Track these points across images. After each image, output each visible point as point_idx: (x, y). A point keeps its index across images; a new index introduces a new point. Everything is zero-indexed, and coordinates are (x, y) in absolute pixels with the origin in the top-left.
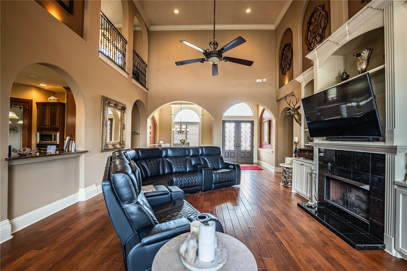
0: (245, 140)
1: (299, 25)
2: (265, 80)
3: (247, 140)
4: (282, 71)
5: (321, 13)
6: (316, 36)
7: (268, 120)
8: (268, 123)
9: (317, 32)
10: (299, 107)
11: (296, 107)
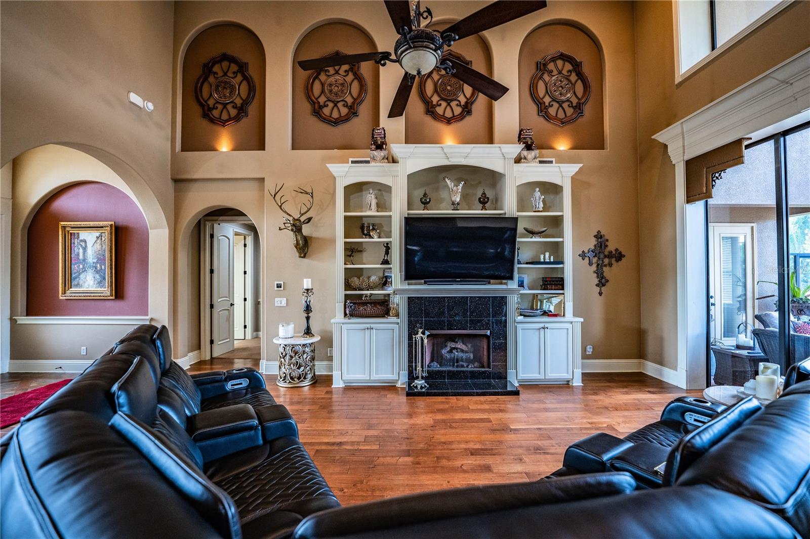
2: (150, 106)
4: (204, 110)
5: (352, 71)
6: (339, 102)
7: (111, 225)
8: (111, 233)
9: (340, 97)
10: (309, 219)
11: (302, 219)
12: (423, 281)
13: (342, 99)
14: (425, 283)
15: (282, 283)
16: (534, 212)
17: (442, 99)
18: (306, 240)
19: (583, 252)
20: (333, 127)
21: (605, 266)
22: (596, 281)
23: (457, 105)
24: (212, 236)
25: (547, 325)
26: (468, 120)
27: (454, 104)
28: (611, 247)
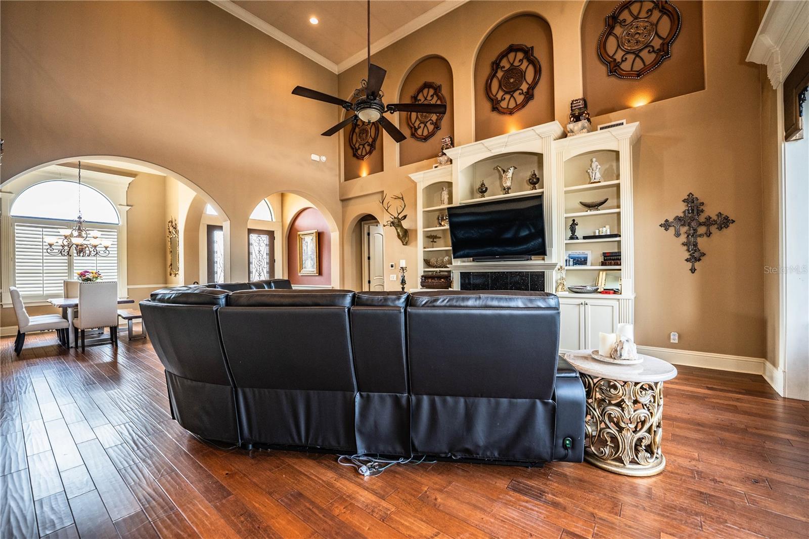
0: (258, 270)
1: (397, 93)
2: (324, 159)
3: (262, 269)
4: (353, 152)
5: (436, 94)
6: (427, 122)
7: (316, 232)
8: (316, 237)
9: (428, 117)
10: (405, 217)
11: (400, 217)
12: (472, 259)
13: (429, 119)
14: (473, 261)
15: (394, 264)
16: (592, 183)
17: (506, 93)
18: (406, 232)
19: (667, 221)
20: (424, 143)
21: (700, 236)
22: (687, 255)
23: (520, 94)
24: (369, 234)
25: (587, 301)
26: (531, 104)
27: (516, 94)
28: (711, 211)
